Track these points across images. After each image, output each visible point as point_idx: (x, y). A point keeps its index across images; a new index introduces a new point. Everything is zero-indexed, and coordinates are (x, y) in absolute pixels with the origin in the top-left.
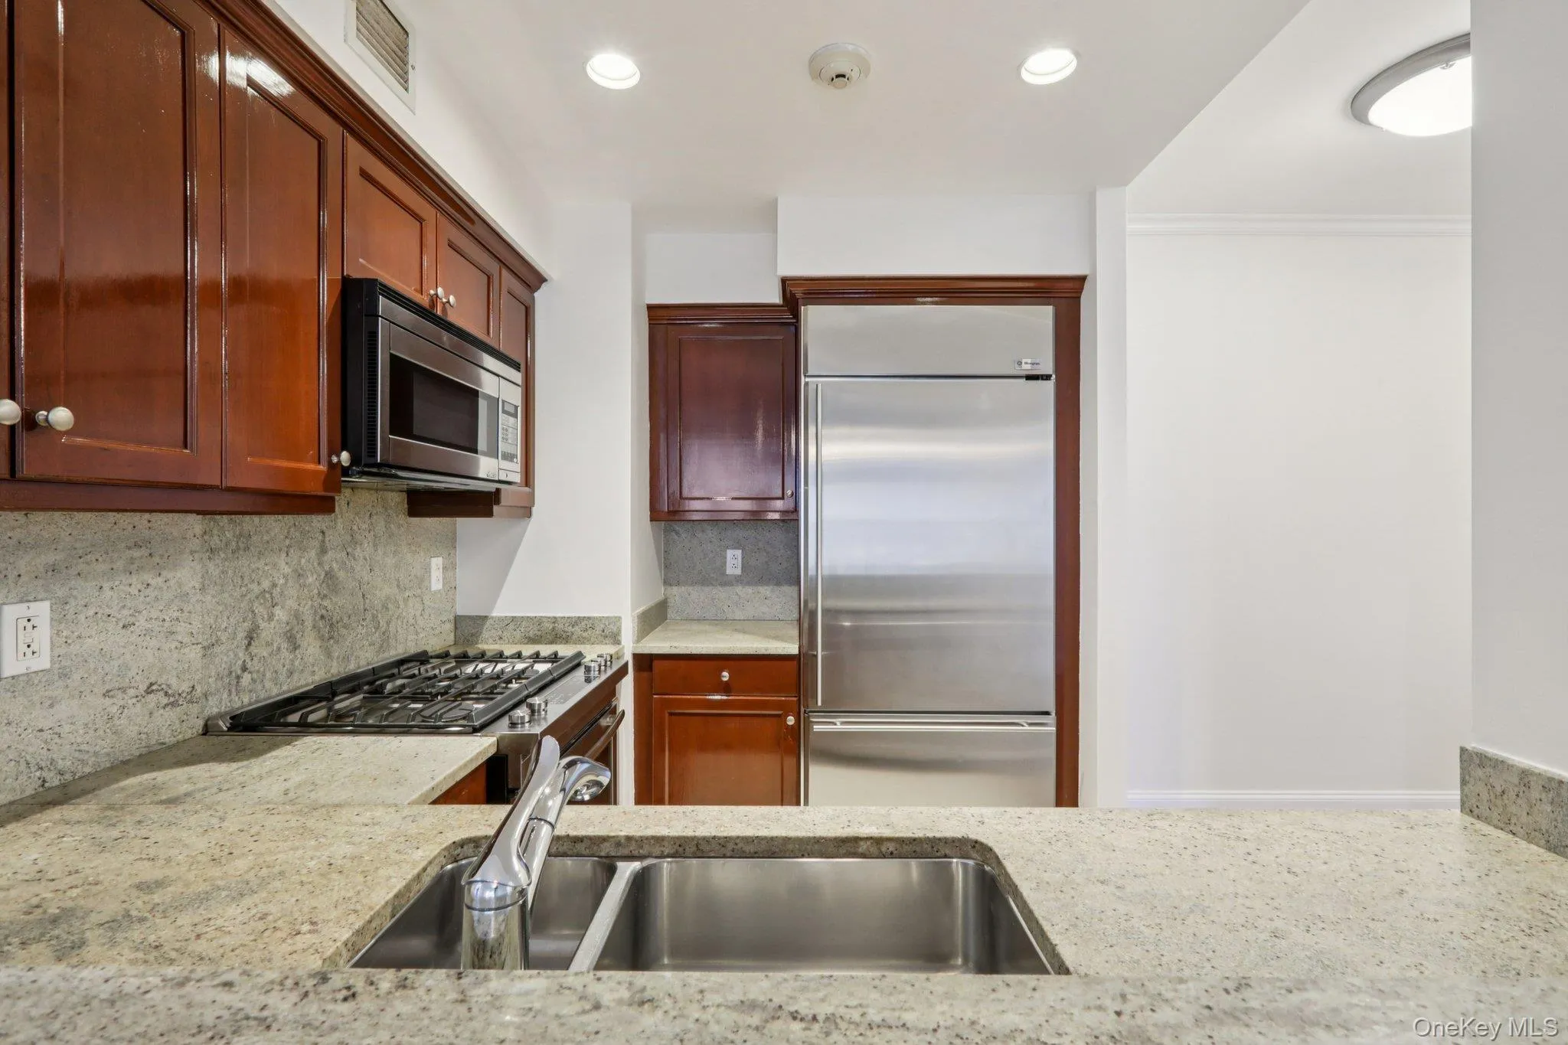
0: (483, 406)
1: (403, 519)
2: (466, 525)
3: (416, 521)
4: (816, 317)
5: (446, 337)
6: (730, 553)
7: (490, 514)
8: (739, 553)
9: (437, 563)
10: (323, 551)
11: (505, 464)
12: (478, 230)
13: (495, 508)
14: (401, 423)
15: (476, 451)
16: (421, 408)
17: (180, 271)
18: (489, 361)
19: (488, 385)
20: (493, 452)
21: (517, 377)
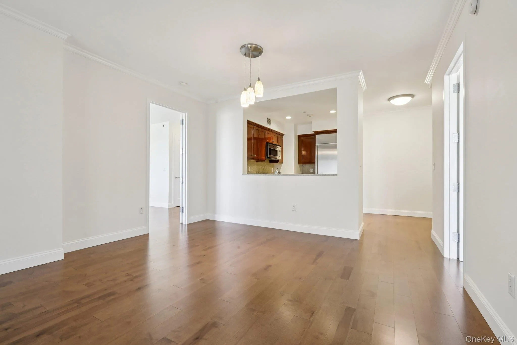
0: (277, 151)
1: (269, 163)
2: (275, 164)
3: (270, 164)
4: (317, 136)
5: (273, 145)
6: (311, 169)
7: (278, 163)
8: (312, 169)
9: (272, 169)
10: (263, 166)
11: (279, 157)
12: (275, 132)
13: (278, 162)
14: (270, 154)
15: (276, 156)
16: (272, 152)
17: (251, 137)
18: (278, 147)
19: (278, 149)
20: (278, 156)
21: (280, 147)
